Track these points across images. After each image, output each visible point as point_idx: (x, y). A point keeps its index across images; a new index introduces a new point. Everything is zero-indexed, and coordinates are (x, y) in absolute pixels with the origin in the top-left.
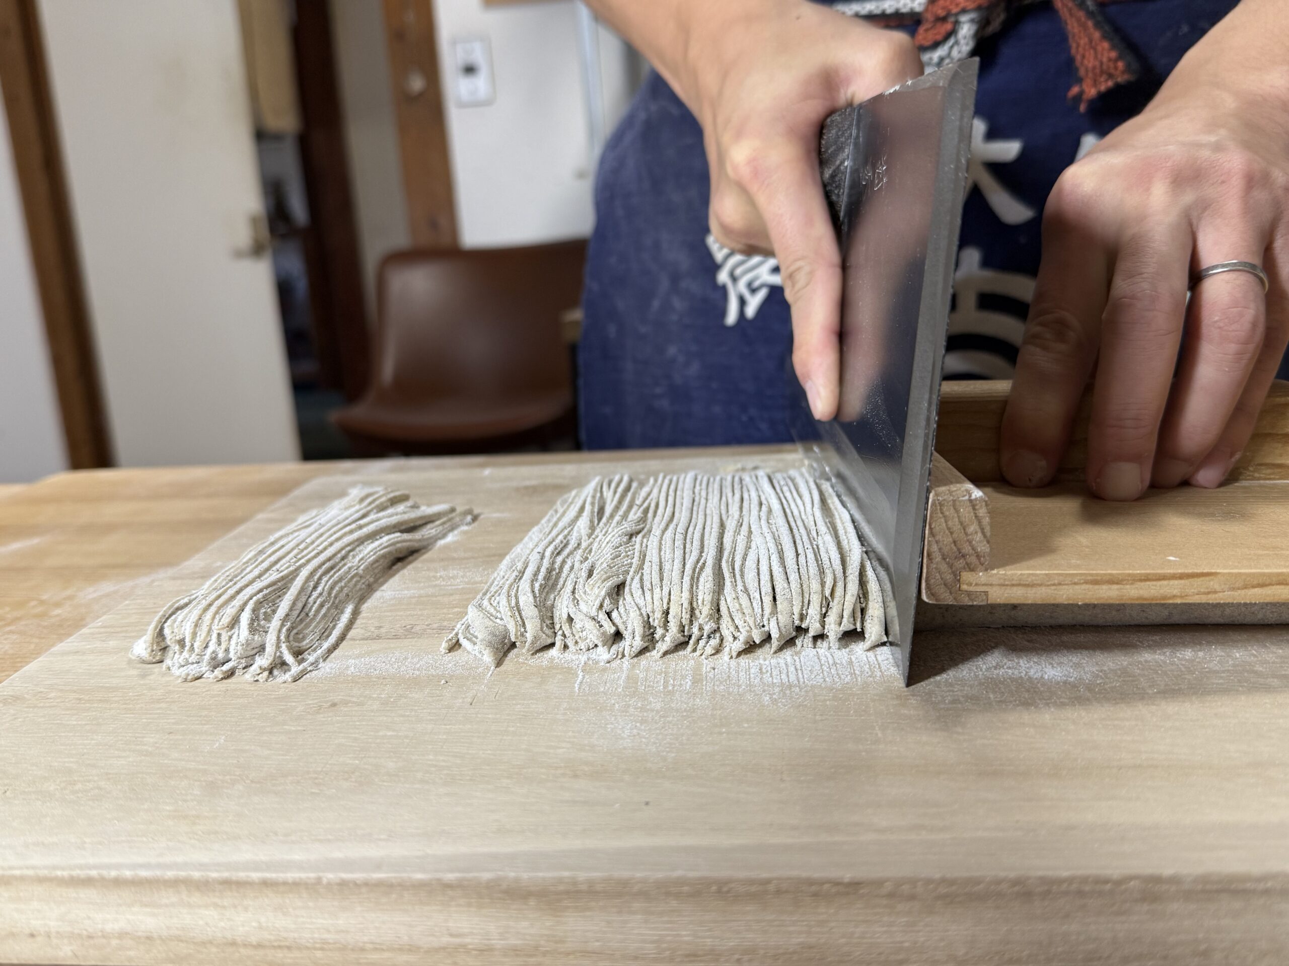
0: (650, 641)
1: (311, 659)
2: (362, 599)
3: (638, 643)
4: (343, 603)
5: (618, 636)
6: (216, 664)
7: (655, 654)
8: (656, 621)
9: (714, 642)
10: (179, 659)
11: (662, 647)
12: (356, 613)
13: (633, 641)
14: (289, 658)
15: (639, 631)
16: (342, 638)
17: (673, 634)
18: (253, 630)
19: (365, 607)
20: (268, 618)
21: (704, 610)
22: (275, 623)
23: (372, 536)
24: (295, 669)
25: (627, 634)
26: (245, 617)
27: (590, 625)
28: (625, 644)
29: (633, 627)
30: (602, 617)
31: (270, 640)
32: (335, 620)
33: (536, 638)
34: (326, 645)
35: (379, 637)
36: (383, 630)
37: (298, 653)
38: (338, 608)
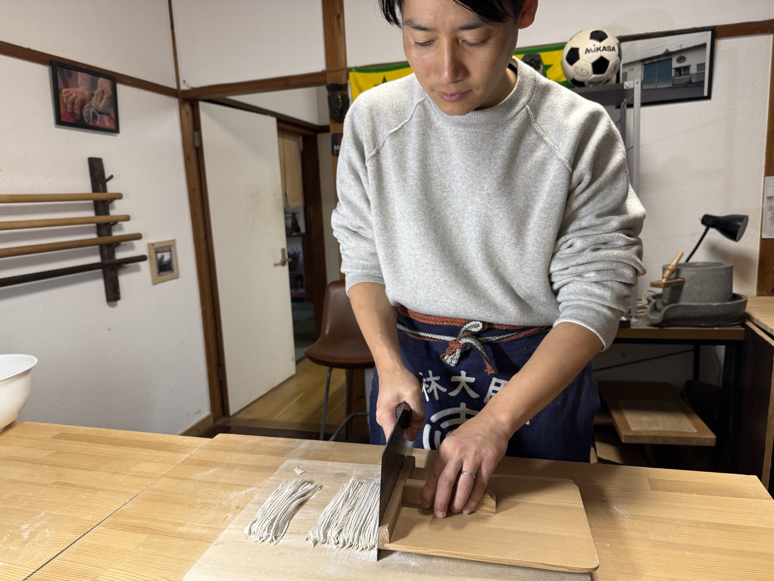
0: (344, 545)
1: (278, 539)
2: (291, 519)
3: (342, 546)
4: (286, 522)
5: (338, 543)
6: (261, 538)
7: (345, 548)
8: (346, 540)
9: (357, 547)
10: (253, 536)
11: (347, 546)
12: (289, 524)
13: (341, 545)
14: (274, 539)
15: (342, 543)
16: (285, 533)
17: (349, 544)
18: (268, 532)
19: (291, 521)
20: (271, 529)
21: (355, 539)
22: (272, 531)
23: (295, 500)
24: (275, 542)
25: (340, 543)
26: (267, 529)
27: (333, 540)
28: (339, 545)
29: (341, 541)
30: (336, 538)
31: (271, 534)
32: (284, 527)
33: (322, 541)
34: (282, 535)
35: (292, 533)
36: (294, 531)
37: (276, 538)
38: (285, 523)
